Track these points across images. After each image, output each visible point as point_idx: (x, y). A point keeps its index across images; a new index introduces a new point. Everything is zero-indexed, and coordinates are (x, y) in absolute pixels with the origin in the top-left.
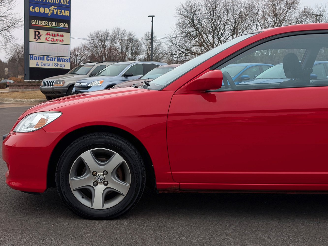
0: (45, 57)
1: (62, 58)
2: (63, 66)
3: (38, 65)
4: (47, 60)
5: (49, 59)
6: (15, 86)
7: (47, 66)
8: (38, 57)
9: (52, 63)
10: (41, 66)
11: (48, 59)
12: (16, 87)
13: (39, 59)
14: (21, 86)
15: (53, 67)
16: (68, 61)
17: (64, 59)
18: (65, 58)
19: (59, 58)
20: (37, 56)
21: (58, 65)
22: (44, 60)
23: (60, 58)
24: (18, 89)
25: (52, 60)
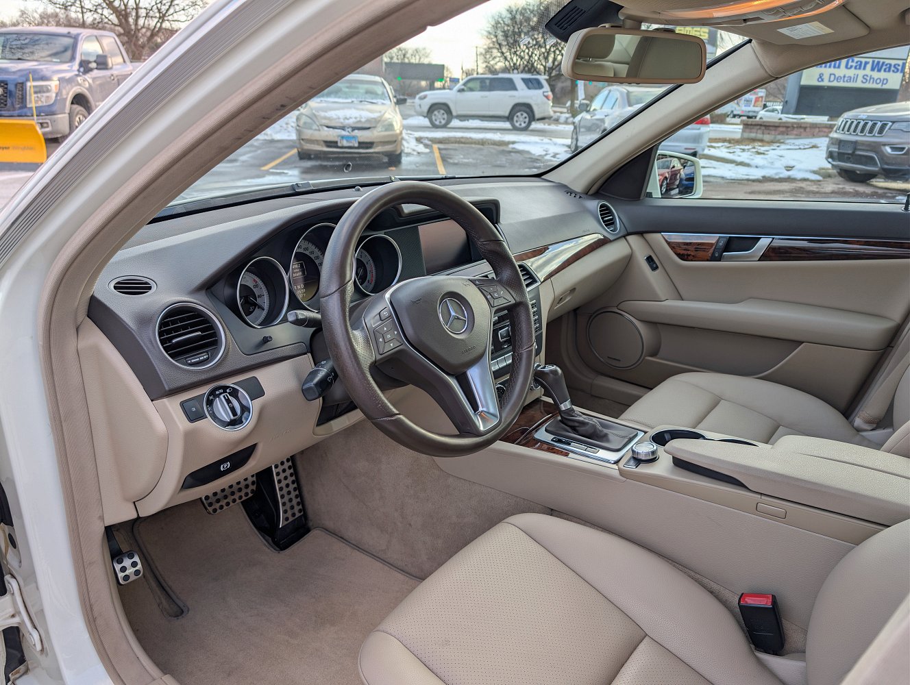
1: (887, 61)
2: (883, 84)
3: (822, 80)
4: (847, 67)
5: (852, 64)
6: (758, 127)
7: (844, 81)
9: (858, 75)
10: (830, 81)
11: (850, 64)
12: (760, 129)
14: (771, 128)
15: (859, 84)
16: (898, 70)
17: (890, 65)
18: (893, 62)
19: (878, 62)
21: (872, 80)
22: (839, 67)
23: (881, 63)
24: (763, 133)
25: (858, 67)
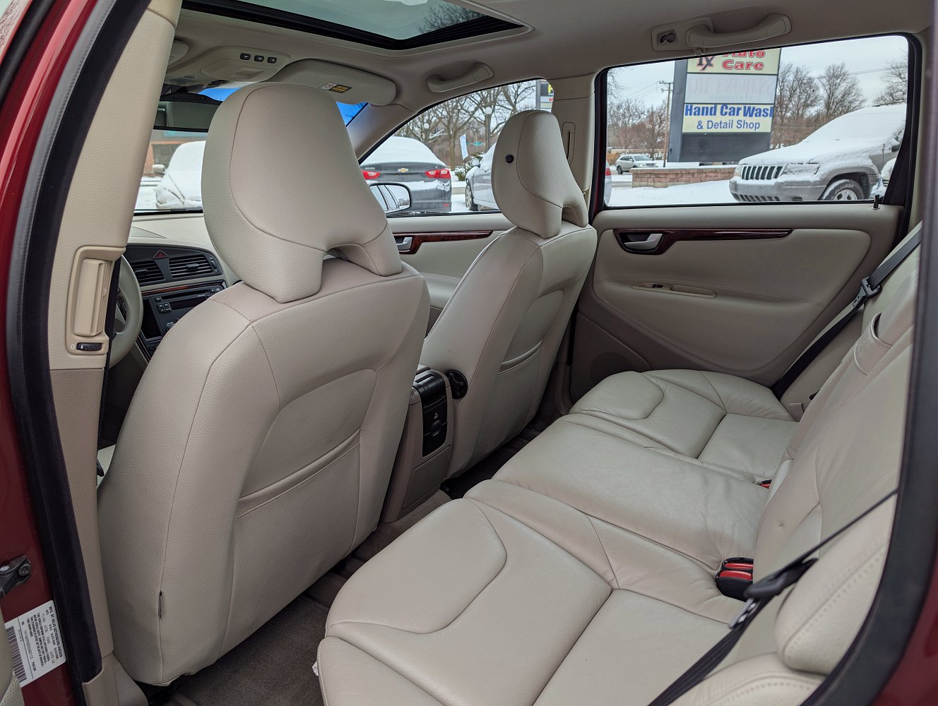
0: (719, 107)
2: (756, 128)
3: (701, 127)
4: (722, 114)
5: (726, 110)
6: (649, 176)
7: (721, 128)
8: (703, 108)
9: (732, 121)
10: (708, 128)
13: (705, 111)
15: (734, 130)
16: (767, 114)
17: (760, 110)
18: (762, 107)
19: (749, 108)
20: (701, 106)
21: (746, 125)
22: (715, 114)
23: (752, 108)
24: (654, 182)
25: (732, 113)
